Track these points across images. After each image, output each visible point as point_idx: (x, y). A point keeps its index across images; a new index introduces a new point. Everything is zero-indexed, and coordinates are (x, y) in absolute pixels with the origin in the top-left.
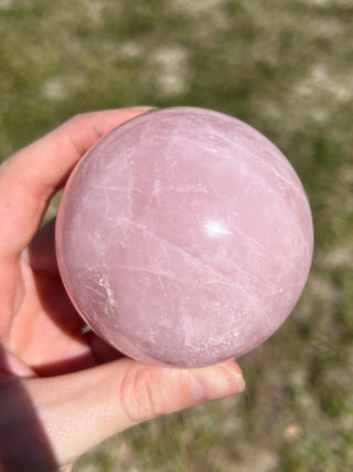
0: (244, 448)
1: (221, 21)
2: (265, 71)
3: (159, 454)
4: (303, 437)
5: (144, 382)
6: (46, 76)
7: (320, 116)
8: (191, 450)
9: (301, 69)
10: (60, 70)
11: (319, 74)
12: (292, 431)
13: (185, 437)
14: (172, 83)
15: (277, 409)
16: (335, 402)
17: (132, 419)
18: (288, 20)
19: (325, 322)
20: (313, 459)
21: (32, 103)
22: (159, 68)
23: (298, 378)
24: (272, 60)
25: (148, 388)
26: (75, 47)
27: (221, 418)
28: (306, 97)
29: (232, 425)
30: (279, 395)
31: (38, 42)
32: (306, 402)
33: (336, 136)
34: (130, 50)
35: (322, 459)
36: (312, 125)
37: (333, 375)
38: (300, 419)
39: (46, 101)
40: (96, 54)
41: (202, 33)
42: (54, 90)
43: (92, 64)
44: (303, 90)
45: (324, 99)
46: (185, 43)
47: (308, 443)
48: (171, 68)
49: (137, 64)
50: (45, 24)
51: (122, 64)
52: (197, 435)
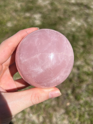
0: (57, 108)
1: (49, 7)
2: (60, 19)
3: (37, 110)
4: (71, 105)
6: (7, 21)
7: (74, 29)
8: (44, 109)
9: (69, 18)
10: (10, 20)
11: (73, 19)
12: (68, 104)
13: (43, 106)
14: (38, 22)
15: (65, 99)
16: (78, 97)
18: (66, 6)
19: (76, 78)
20: (73, 110)
21: (4, 28)
22: (35, 19)
23: (69, 92)
24: (62, 16)
26: (14, 14)
27: (51, 101)
28: (70, 25)
29: (54, 103)
30: (65, 96)
31: (5, 13)
32: (71, 97)
33: (78, 34)
34: (28, 15)
35: (76, 110)
36: (71, 31)
37: (78, 91)
38: (70, 101)
39: (7, 27)
40: (19, 16)
41: (45, 10)
42: (9, 25)
43: (18, 18)
44: (69, 23)
45: (74, 26)
46: (40, 13)
47: (72, 107)
48: (37, 18)
49: (29, 18)
50: (7, 9)
51: (25, 18)
52: (46, 106)
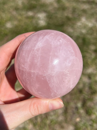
0: (65, 125)
1: (56, 5)
2: (68, 19)
3: (41, 127)
4: (81, 121)
5: (36, 105)
6: (6, 21)
7: (84, 31)
8: (50, 126)
9: (79, 18)
10: (10, 20)
11: (83, 20)
12: (78, 120)
13: (48, 122)
14: (42, 23)
15: (74, 113)
16: (90, 111)
17: (33, 115)
18: (75, 4)
19: (87, 89)
20: (84, 127)
21: (3, 29)
22: (39, 19)
23: (79, 105)
24: (70, 16)
25: (37, 107)
26: (14, 13)
27: (58, 117)
28: (80, 26)
29: (61, 118)
30: (74, 110)
31: (4, 12)
32: (82, 111)
33: (89, 37)
34: (30, 14)
35: (87, 127)
36: (81, 33)
37: (89, 104)
38: (80, 116)
39: (7, 28)
40: (21, 15)
41: (50, 8)
42: (9, 25)
43: (19, 17)
44: (79, 24)
45: (85, 27)
46: (45, 11)
47: (82, 123)
48: (42, 18)
49: (32, 17)
50: (6, 7)
51: (28, 18)
52: (51, 122)
